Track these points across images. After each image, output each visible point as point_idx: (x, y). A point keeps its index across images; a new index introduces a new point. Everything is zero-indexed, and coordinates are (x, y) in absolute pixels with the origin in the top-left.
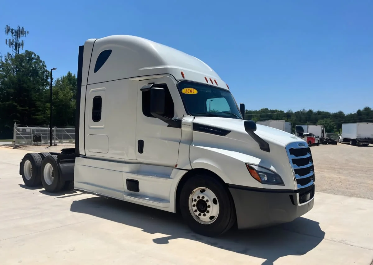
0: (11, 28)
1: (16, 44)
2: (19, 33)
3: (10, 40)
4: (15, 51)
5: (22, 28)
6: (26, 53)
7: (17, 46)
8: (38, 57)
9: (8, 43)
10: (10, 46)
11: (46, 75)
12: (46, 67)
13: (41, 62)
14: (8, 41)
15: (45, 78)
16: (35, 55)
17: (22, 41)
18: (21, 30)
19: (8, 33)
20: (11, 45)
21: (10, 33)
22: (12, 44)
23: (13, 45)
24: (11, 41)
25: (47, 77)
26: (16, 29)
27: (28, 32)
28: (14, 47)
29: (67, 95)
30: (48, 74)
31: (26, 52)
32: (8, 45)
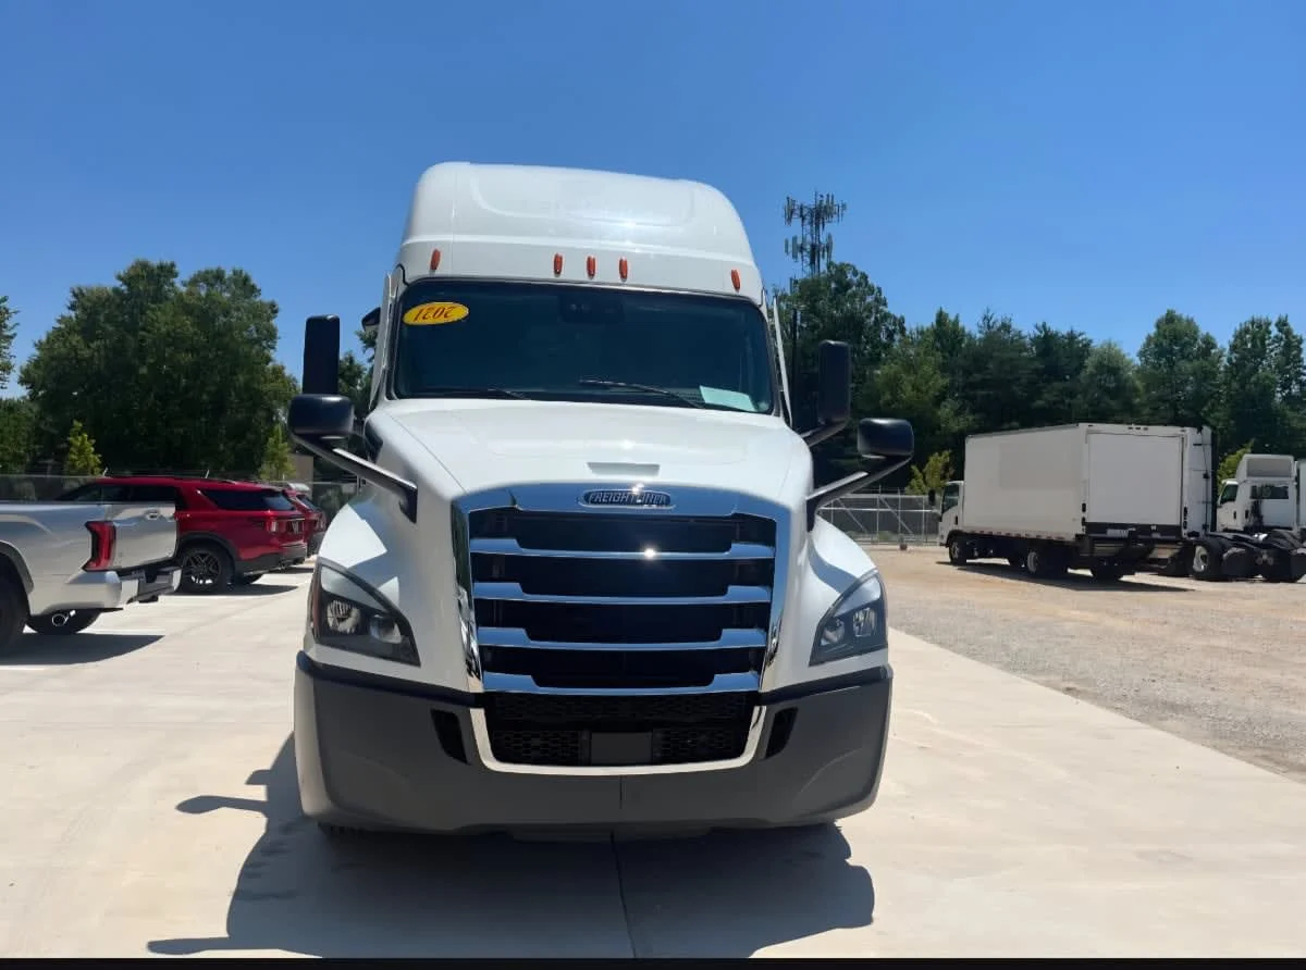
0: (798, 203)
1: (814, 247)
2: (820, 214)
3: (795, 239)
4: (808, 269)
5: (828, 196)
6: (829, 271)
7: (815, 253)
8: (865, 277)
9: (790, 249)
10: (795, 256)
11: (887, 329)
12: (885, 304)
13: (871, 290)
14: (790, 243)
15: (884, 340)
16: (855, 273)
17: (830, 237)
18: (824, 203)
19: (789, 219)
20: (799, 255)
21: (797, 221)
22: (802, 249)
23: (805, 253)
24: (799, 242)
25: (890, 335)
26: (810, 202)
27: (844, 206)
28: (808, 260)
29: (924, 388)
30: (894, 324)
31: (828, 268)
32: (791, 255)
